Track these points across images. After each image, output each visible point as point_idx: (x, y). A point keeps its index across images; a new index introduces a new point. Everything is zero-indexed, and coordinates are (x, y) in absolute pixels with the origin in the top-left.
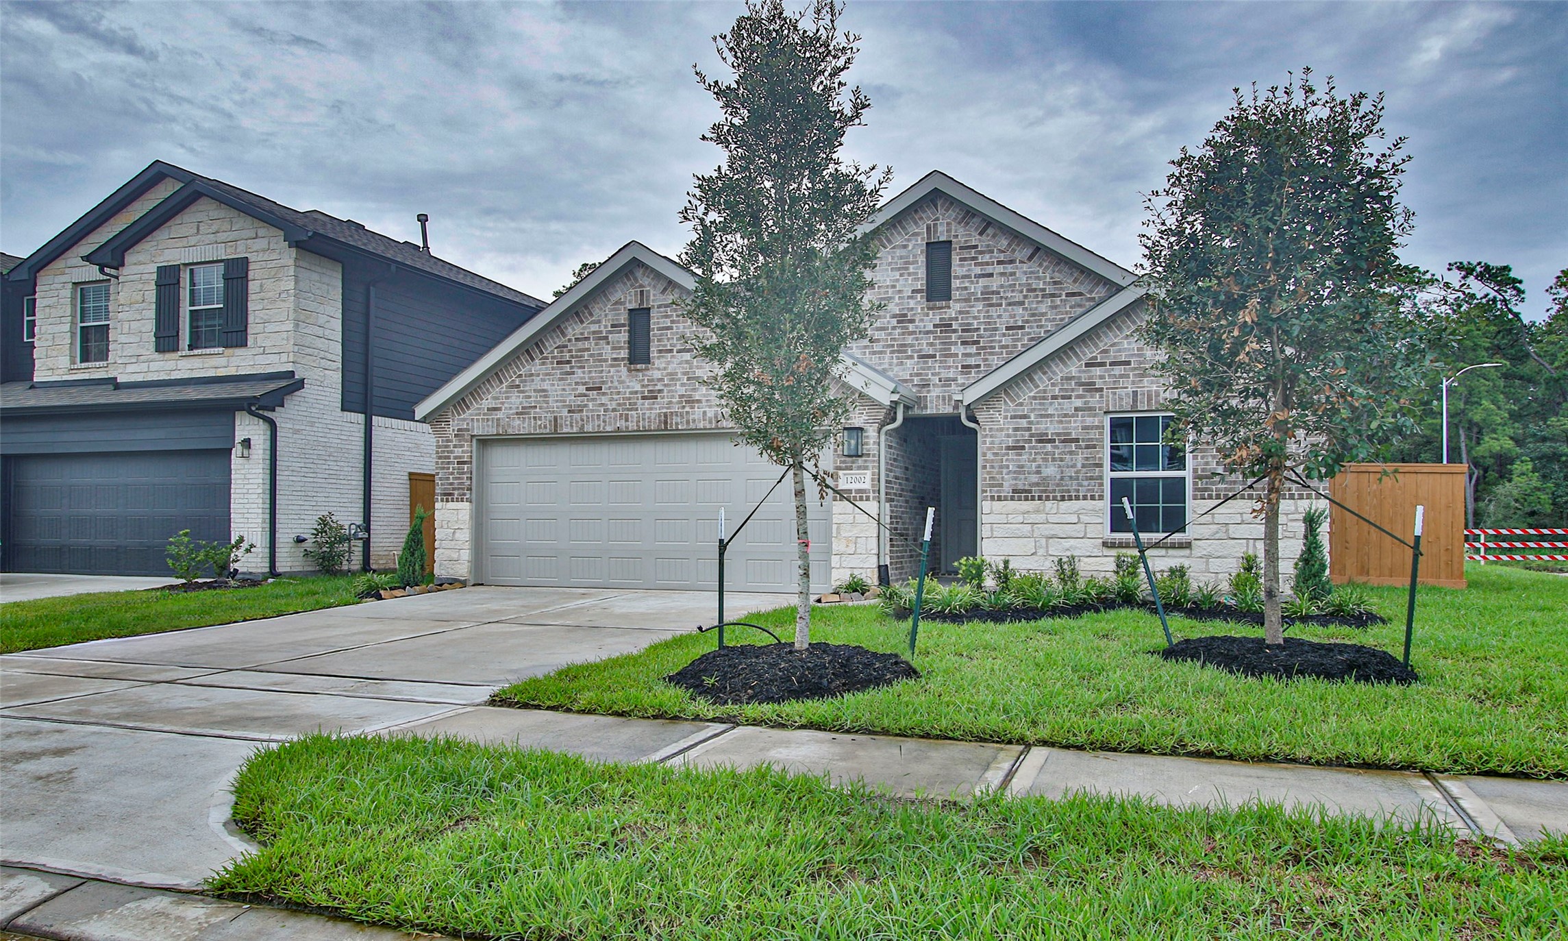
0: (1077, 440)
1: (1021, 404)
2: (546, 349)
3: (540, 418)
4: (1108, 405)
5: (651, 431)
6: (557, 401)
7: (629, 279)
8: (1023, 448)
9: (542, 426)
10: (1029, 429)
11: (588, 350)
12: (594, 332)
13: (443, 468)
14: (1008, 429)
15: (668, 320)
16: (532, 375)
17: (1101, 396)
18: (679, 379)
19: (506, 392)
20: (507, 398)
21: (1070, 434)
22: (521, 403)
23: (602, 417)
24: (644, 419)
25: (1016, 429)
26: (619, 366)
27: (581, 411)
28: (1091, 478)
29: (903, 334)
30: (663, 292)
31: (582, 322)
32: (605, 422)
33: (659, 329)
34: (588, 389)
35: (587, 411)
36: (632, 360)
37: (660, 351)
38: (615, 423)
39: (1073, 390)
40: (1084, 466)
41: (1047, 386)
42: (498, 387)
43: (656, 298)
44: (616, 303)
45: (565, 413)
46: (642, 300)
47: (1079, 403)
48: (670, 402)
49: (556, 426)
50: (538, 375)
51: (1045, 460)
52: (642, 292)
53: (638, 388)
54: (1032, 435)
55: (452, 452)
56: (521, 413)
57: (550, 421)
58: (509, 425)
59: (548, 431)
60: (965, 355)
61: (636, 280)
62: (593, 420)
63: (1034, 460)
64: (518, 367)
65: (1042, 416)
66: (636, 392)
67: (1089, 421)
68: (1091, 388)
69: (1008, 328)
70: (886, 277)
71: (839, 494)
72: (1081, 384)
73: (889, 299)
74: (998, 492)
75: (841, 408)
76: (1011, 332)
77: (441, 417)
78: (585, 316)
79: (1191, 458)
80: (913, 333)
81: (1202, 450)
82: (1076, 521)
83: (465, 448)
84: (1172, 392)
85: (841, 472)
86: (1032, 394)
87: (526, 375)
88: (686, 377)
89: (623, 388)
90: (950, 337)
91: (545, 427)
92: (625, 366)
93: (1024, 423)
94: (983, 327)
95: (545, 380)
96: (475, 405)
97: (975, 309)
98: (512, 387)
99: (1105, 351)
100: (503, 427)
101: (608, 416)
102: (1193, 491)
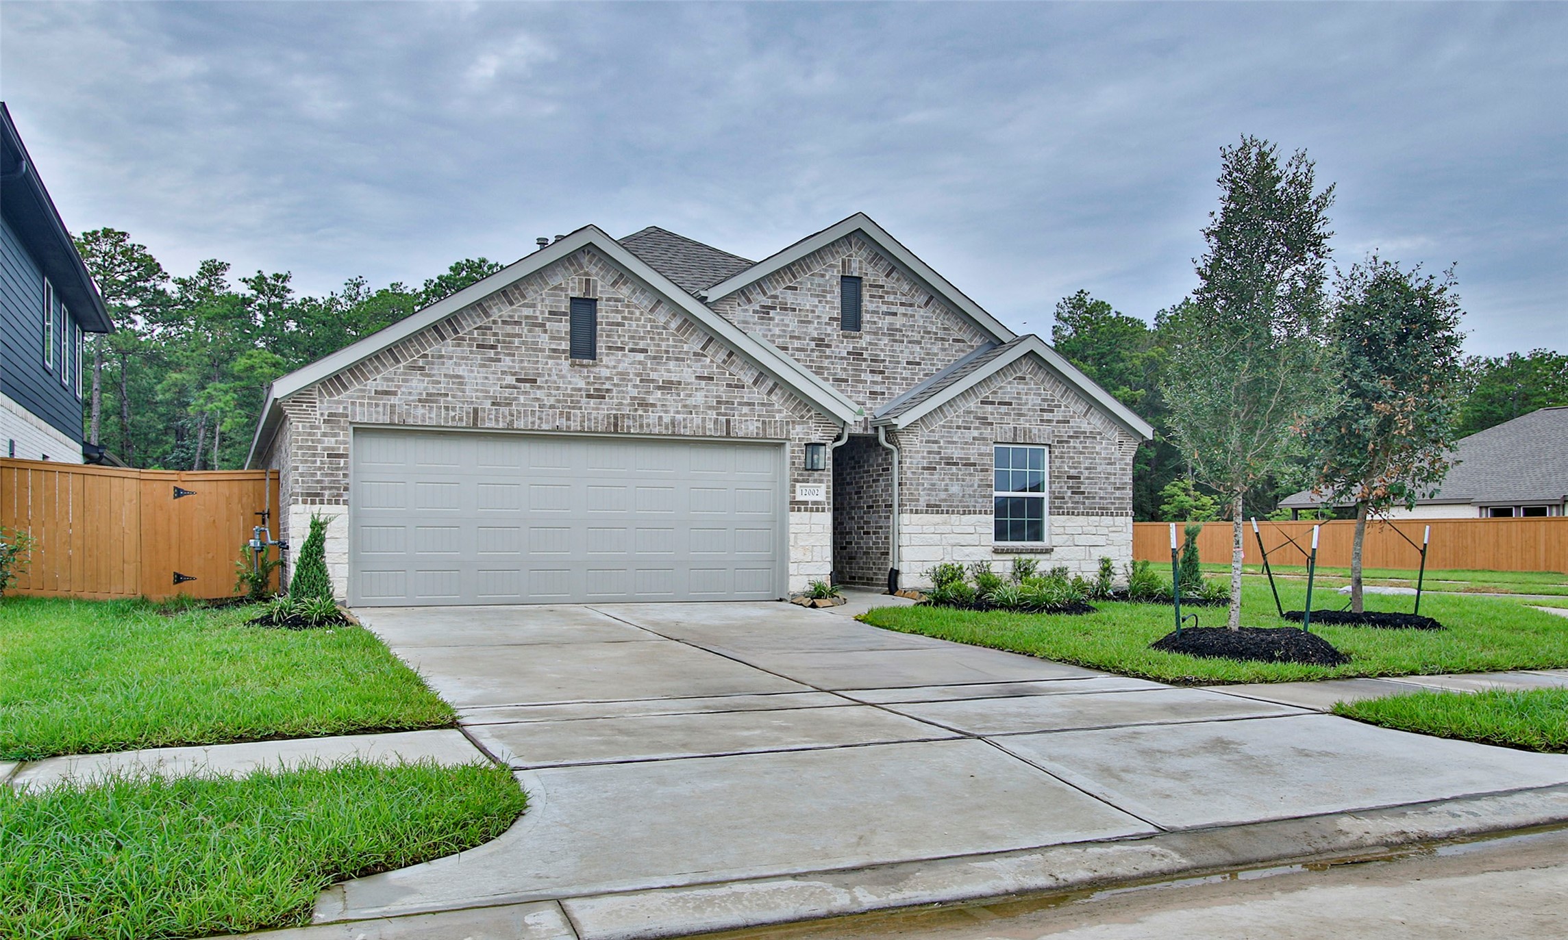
0: (974, 465)
1: (933, 431)
2: (463, 328)
3: (454, 409)
4: (996, 437)
5: (597, 432)
6: (477, 391)
7: (572, 264)
8: (935, 469)
9: (459, 417)
11: (520, 336)
12: (527, 317)
13: (306, 461)
14: (923, 452)
15: (619, 316)
16: (441, 357)
17: (992, 429)
18: (630, 380)
19: (405, 374)
20: (405, 381)
21: (969, 459)
22: (425, 389)
23: (537, 413)
24: (589, 420)
25: (929, 453)
26: (559, 358)
27: (510, 404)
28: (984, 496)
29: (821, 357)
30: (614, 284)
31: (511, 303)
32: (540, 419)
33: (608, 324)
34: (518, 380)
35: (517, 405)
36: (575, 353)
37: (610, 348)
38: (554, 421)
39: (972, 422)
40: (979, 486)
41: (953, 417)
42: (392, 366)
43: (603, 289)
44: (555, 288)
45: (487, 404)
46: (587, 290)
47: (976, 433)
48: (621, 404)
49: (475, 419)
50: (451, 358)
51: (951, 480)
52: (588, 281)
53: (582, 384)
54: (941, 458)
55: (319, 441)
56: (426, 401)
57: (468, 413)
58: (408, 414)
59: (464, 424)
60: (873, 382)
61: (581, 267)
62: (526, 416)
63: (943, 480)
64: (421, 344)
65: (949, 442)
66: (580, 390)
67: (984, 449)
68: (984, 421)
69: (908, 363)
70: (806, 301)
71: (797, 505)
72: (978, 418)
73: (809, 322)
74: (915, 506)
75: (799, 424)
76: (910, 366)
77: (301, 396)
78: (517, 299)
79: (1050, 482)
80: (830, 357)
81: (1058, 477)
82: (974, 531)
83: (341, 438)
84: (1039, 430)
85: (798, 485)
86: (942, 423)
87: (433, 356)
88: (638, 379)
89: (564, 383)
90: (861, 365)
91: (461, 419)
92: (566, 359)
93: (935, 447)
94: (888, 359)
95: (460, 365)
96: (358, 387)
97: (882, 343)
98: (413, 368)
99: (995, 393)
100: (400, 415)
101: (544, 413)
102: (1050, 508)
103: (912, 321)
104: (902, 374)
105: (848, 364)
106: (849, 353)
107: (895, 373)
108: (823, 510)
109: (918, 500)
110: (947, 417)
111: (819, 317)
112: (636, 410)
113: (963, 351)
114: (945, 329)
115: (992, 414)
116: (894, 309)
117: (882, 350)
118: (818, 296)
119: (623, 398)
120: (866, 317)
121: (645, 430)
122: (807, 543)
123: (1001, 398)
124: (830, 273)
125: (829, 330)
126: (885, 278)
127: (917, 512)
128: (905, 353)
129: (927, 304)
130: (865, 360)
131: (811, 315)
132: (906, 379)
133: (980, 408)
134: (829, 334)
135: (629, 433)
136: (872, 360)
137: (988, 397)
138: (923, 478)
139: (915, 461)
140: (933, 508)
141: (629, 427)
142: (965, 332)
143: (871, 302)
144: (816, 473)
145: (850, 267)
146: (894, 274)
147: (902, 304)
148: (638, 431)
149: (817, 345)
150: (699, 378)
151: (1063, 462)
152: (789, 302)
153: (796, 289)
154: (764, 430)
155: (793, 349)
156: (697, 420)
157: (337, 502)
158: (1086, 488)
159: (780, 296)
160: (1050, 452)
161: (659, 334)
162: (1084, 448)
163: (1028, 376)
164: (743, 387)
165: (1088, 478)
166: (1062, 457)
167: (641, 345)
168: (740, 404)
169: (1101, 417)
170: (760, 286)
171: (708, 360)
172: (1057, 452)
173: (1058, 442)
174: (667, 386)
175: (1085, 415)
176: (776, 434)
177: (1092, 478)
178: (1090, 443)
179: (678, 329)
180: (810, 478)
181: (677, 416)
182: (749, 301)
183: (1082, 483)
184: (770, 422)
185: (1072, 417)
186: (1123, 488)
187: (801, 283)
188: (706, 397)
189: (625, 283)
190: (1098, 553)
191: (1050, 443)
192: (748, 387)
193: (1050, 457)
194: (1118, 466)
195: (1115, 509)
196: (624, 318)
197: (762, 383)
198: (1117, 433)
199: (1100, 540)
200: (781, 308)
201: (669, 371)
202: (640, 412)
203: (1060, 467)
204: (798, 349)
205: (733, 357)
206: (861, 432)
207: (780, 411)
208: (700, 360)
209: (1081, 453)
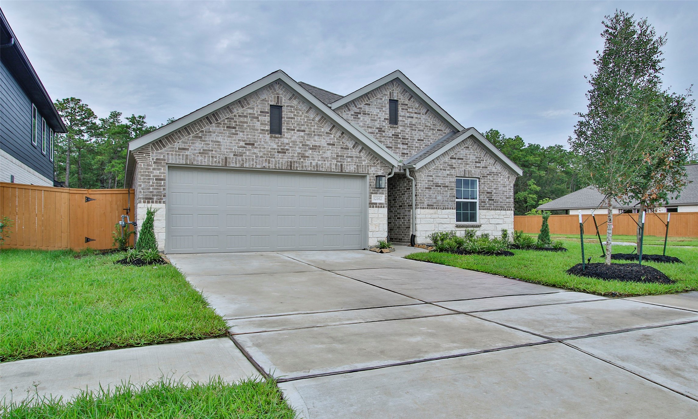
0: (447, 187)
1: (430, 171)
2: (220, 119)
3: (216, 157)
4: (457, 174)
5: (282, 169)
6: (227, 149)
7: (271, 89)
8: (431, 188)
9: (218, 161)
10: (433, 181)
11: (246, 123)
12: (250, 114)
13: (145, 182)
14: (426, 180)
15: (292, 114)
16: (210, 132)
17: (455, 171)
18: (298, 145)
19: (192, 140)
20: (193, 143)
21: (445, 184)
22: (202, 147)
23: (255, 160)
24: (279, 163)
25: (428, 181)
26: (265, 134)
27: (242, 155)
28: (452, 201)
29: (381, 136)
30: (290, 99)
31: (243, 107)
32: (256, 162)
33: (287, 118)
34: (246, 144)
35: (245, 156)
36: (272, 131)
37: (288, 129)
38: (262, 164)
39: (446, 167)
40: (450, 197)
41: (438, 165)
42: (186, 136)
43: (285, 101)
44: (263, 100)
45: (231, 155)
46: (278, 101)
47: (448, 172)
48: (293, 156)
49: (226, 162)
50: (214, 133)
51: (438, 193)
52: (278, 97)
53: (275, 146)
54: (433, 184)
55: (151, 172)
56: (203, 153)
57: (222, 159)
58: (194, 159)
59: (221, 165)
60: (403, 149)
61: (275, 90)
62: (249, 161)
63: (434, 194)
64: (200, 126)
65: (437, 176)
66: (274, 149)
67: (451, 180)
68: (452, 167)
69: (418, 140)
70: (373, 110)
71: (372, 205)
72: (449, 165)
73: (376, 120)
74: (423, 205)
75: (373, 167)
76: (419, 142)
77: (142, 150)
78: (246, 105)
79: (479, 195)
80: (384, 137)
81: (483, 193)
82: (447, 217)
83: (162, 171)
84: (475, 171)
85: (373, 195)
86: (434, 167)
87: (206, 132)
88: (301, 144)
89: (267, 146)
90: (398, 141)
91: (219, 162)
92: (268, 134)
93: (431, 178)
94: (409, 138)
95: (219, 136)
96: (170, 146)
97: (407, 130)
98: (197, 137)
99: (456, 154)
100: (190, 160)
101: (258, 160)
102: (479, 207)
103: (420, 121)
104: (415, 145)
105: (392, 140)
106: (393, 135)
107: (412, 144)
108: (384, 207)
109: (423, 203)
110: (436, 165)
111: (380, 118)
112: (300, 159)
113: (441, 135)
114: (434, 125)
115: (455, 163)
116: (412, 115)
117: (407, 134)
118: (379, 108)
119: (294, 153)
120: (400, 118)
121: (304, 169)
122: (377, 222)
123: (459, 156)
124: (384, 98)
125: (384, 124)
126: (408, 101)
127: (423, 208)
128: (417, 135)
129: (426, 113)
130: (400, 138)
131: (376, 117)
132: (417, 147)
133: (450, 160)
134: (384, 126)
135: (297, 170)
136: (403, 138)
137: (453, 156)
138: (426, 193)
139: (422, 185)
140: (430, 206)
141: (297, 167)
142: (442, 126)
143: (402, 112)
144: (380, 189)
145: (393, 95)
146: (412, 99)
147: (416, 113)
148: (301, 169)
149: (379, 131)
150: (328, 144)
151: (485, 186)
152: (367, 111)
153: (370, 105)
154: (358, 169)
156: (327, 164)
157: (160, 202)
158: (494, 198)
159: (363, 108)
160: (479, 181)
161: (310, 123)
162: (493, 179)
163: (470, 147)
164: (348, 149)
165: (495, 193)
166: (484, 184)
167: (303, 128)
168: (347, 157)
169: (500, 166)
170: (354, 103)
171: (333, 136)
172: (482, 181)
173: (483, 177)
174: (314, 148)
175: (494, 165)
176: (363, 171)
177: (497, 193)
178: (496, 177)
179: (319, 121)
180: (378, 192)
181: (319, 162)
182: (349, 110)
183: (493, 195)
184: (360, 165)
185: (488, 165)
186: (510, 198)
187: (372, 102)
188: (332, 153)
189: (295, 99)
190: (500, 228)
191: (479, 177)
192: (351, 149)
193: (479, 184)
194: (507, 188)
195: (507, 207)
196: (295, 115)
197: (357, 147)
198: (507, 173)
199: (500, 221)
200: (363, 114)
201: (315, 141)
202: (302, 160)
203: (484, 188)
204: (370, 133)
205: (344, 135)
206: (398, 171)
207: (365, 161)
208: (329, 136)
209: (492, 182)
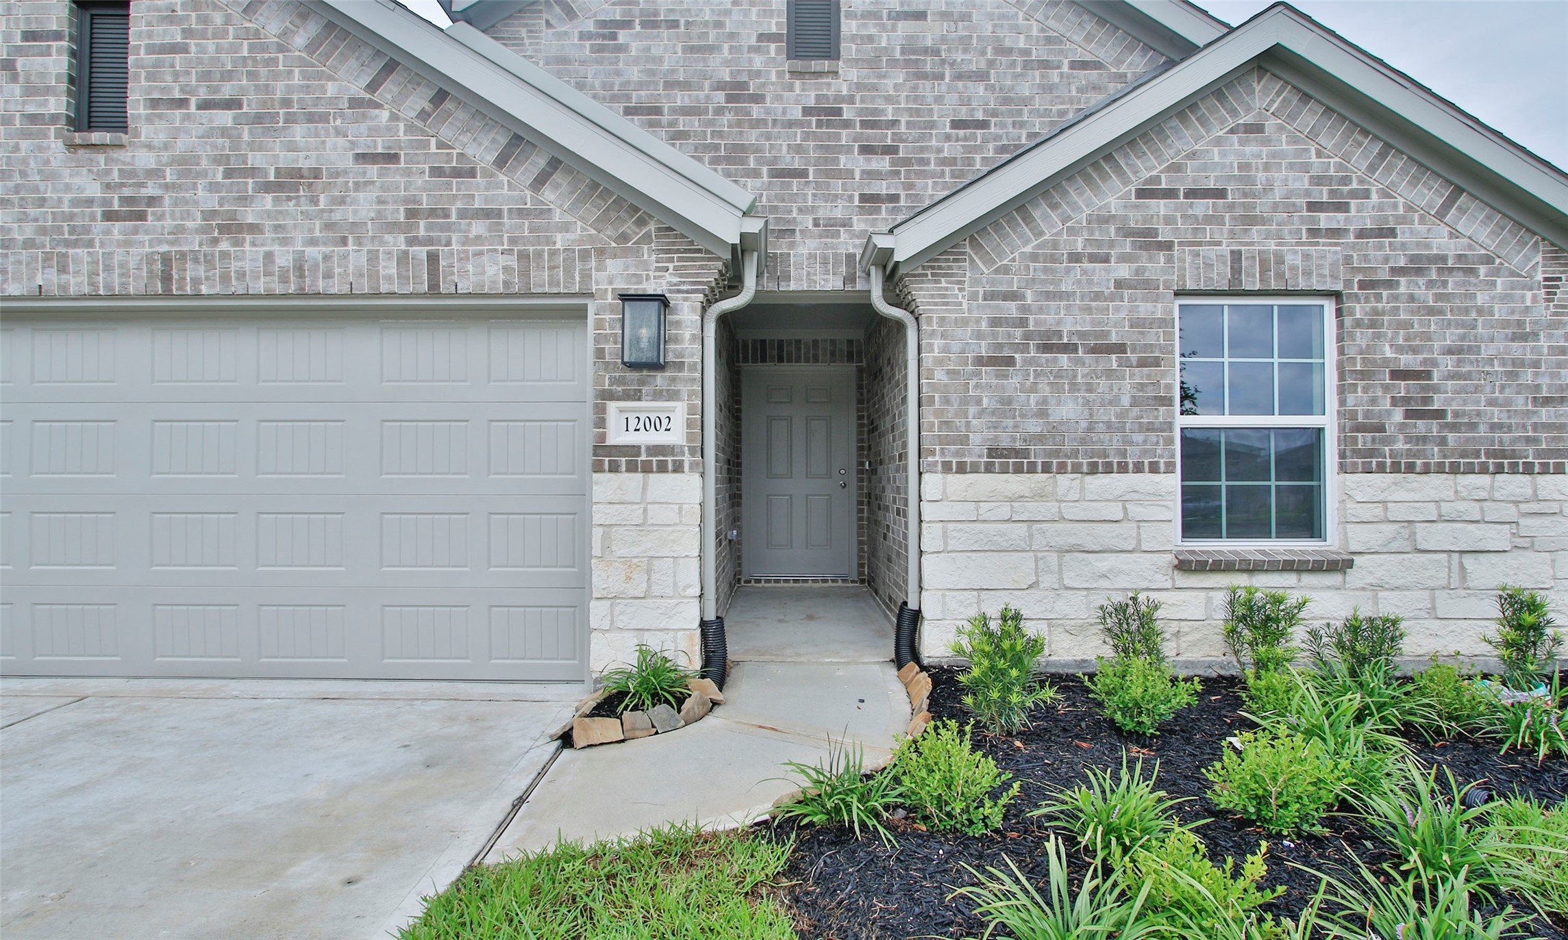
0: (1120, 348)
1: (1006, 270)
4: (1182, 277)
5: (127, 298)
8: (1010, 361)
10: (1023, 322)
14: (978, 321)
17: (1170, 260)
18: (204, 174)
21: (1106, 334)
24: (108, 269)
25: (995, 322)
26: (43, 134)
28: (1150, 428)
29: (739, 124)
32: (3, 271)
33: (151, 49)
36: (79, 121)
37: (154, 103)
38: (32, 277)
39: (1112, 244)
40: (1133, 404)
47: (1124, 271)
48: (180, 230)
51: (1056, 388)
53: (94, 190)
54: (1028, 336)
60: (870, 175)
63: (1034, 389)
65: (1049, 296)
66: (90, 202)
67: (1145, 309)
68: (1148, 240)
69: (956, 124)
71: (609, 456)
72: (1129, 233)
73: (712, 49)
74: (961, 454)
75: (615, 257)
76: (961, 133)
79: (1342, 390)
80: (759, 123)
82: (1120, 516)
84: (1307, 257)
85: (612, 406)
86: (1028, 249)
88: (221, 169)
89: (55, 190)
90: (838, 137)
92: (60, 134)
93: (1011, 309)
94: (904, 120)
97: (889, 83)
99: (1176, 168)
101: (11, 259)
102: (1342, 455)
103: (964, 28)
104: (940, 150)
105: (806, 136)
106: (807, 111)
107: (922, 149)
108: (678, 468)
109: (964, 440)
110: (1041, 233)
111: (732, 36)
112: (215, 241)
116: (918, 5)
117: (889, 100)
119: (188, 215)
120: (848, 27)
121: (236, 287)
122: (635, 551)
123: (1195, 180)
125: (758, 62)
127: (961, 469)
128: (948, 102)
130: (847, 124)
131: (712, 34)
132: (951, 161)
133: (1135, 206)
134: (758, 73)
135: (198, 296)
136: (865, 124)
137: (1157, 179)
138: (977, 386)
139: (955, 346)
140: (1005, 459)
141: (196, 282)
144: (665, 375)
148: (217, 289)
149: (730, 98)
150: (362, 158)
151: (1378, 337)
154: (524, 274)
155: (673, 111)
156: (357, 256)
158: (1448, 401)
160: (1339, 313)
161: (268, 62)
162: (1438, 297)
163: (1271, 124)
164: (472, 173)
165: (1453, 376)
166: (1373, 324)
167: (227, 91)
168: (463, 214)
169: (1488, 217)
171: (385, 115)
172: (1359, 310)
173: (1363, 285)
174: (288, 182)
175: (1441, 214)
176: (553, 282)
177: (1467, 376)
178: (1460, 285)
179: (311, 47)
180: (645, 389)
181: (310, 250)
182: (572, 15)
183: (1436, 389)
184: (539, 254)
185: (1403, 220)
188: (381, 201)
190: (1487, 575)
191: (1339, 287)
193: (1341, 325)
194: (1544, 343)
195: (1539, 454)
196: (188, 33)
197: (518, 163)
198: (1539, 258)
199: (1496, 537)
200: (644, 24)
201: (292, 147)
202: (224, 246)
203: (1370, 350)
204: (686, 111)
205: (448, 105)
207: (565, 228)
208: (365, 117)
209: (1431, 311)
